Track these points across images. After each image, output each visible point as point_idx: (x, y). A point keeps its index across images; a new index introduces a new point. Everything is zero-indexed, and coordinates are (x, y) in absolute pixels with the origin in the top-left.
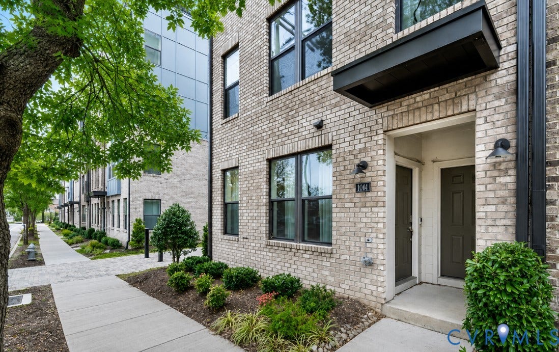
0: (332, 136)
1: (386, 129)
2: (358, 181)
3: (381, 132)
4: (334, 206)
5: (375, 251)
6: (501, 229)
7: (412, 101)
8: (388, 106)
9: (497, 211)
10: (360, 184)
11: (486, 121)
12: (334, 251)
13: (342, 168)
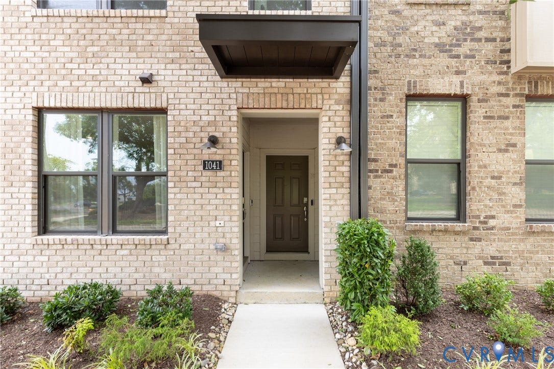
0: (168, 99)
1: (241, 106)
2: (206, 158)
3: (235, 107)
4: (170, 185)
5: (228, 235)
6: (340, 208)
7: (268, 85)
8: (242, 82)
9: (337, 193)
10: (208, 161)
11: (329, 120)
12: (172, 241)
13: (184, 140)
